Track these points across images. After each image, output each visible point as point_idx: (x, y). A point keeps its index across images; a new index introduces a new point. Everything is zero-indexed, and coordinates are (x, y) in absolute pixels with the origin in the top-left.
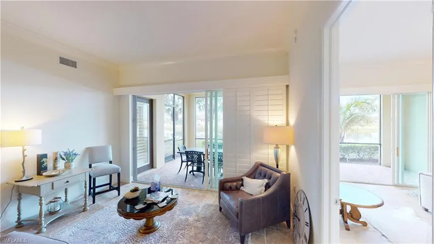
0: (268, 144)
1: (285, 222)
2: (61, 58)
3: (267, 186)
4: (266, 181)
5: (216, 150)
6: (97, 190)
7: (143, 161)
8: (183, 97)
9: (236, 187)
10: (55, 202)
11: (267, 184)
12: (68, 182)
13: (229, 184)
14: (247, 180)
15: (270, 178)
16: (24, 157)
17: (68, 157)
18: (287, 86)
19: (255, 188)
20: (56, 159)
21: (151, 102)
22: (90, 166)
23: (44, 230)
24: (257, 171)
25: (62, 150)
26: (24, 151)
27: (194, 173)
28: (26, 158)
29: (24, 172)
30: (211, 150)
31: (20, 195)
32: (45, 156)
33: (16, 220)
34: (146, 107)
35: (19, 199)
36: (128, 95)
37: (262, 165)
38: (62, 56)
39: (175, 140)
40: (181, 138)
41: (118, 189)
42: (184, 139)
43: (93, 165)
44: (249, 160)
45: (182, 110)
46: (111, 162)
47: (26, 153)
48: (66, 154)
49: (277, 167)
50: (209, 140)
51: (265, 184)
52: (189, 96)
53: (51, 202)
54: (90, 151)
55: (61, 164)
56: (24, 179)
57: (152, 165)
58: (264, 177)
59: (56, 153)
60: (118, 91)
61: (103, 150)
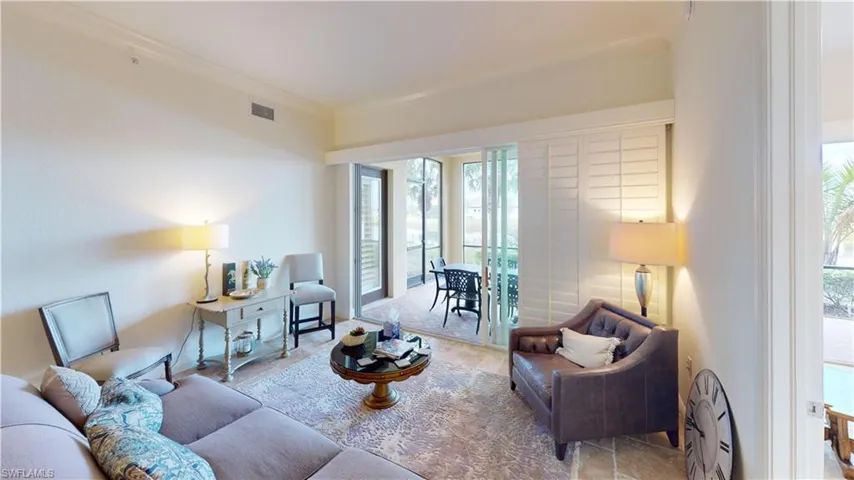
0: (620, 262)
1: (664, 434)
2: (254, 106)
3: (619, 353)
4: (616, 341)
5: (504, 270)
6: (302, 326)
7: (371, 284)
8: (441, 164)
9: (548, 348)
10: (244, 338)
11: (618, 348)
12: (261, 309)
13: (532, 340)
14: (570, 335)
15: (625, 336)
16: (208, 266)
17: (262, 269)
18: (669, 127)
19: (590, 353)
20: (246, 272)
21: (385, 175)
22: (292, 287)
23: (231, 378)
24: (594, 319)
25: (254, 258)
26: (207, 256)
27: (461, 311)
28: (210, 267)
29: (207, 289)
30: (494, 270)
31: (203, 322)
32: (232, 266)
33: (198, 358)
34: (374, 185)
35: (202, 329)
36: (348, 164)
37: (605, 306)
38: (255, 102)
39: (426, 247)
40: (437, 244)
41: (332, 328)
42: (441, 247)
43: (296, 285)
44: (574, 294)
45: (438, 190)
46: (321, 282)
47: (209, 262)
48: (259, 265)
49: (644, 312)
50: (489, 250)
51: (613, 347)
52: (453, 162)
53: (239, 338)
54: (291, 261)
55: (253, 280)
56: (207, 299)
57: (385, 292)
58: (612, 333)
59: (246, 263)
60: (334, 158)
61: (309, 259)
